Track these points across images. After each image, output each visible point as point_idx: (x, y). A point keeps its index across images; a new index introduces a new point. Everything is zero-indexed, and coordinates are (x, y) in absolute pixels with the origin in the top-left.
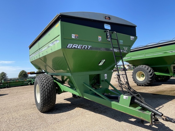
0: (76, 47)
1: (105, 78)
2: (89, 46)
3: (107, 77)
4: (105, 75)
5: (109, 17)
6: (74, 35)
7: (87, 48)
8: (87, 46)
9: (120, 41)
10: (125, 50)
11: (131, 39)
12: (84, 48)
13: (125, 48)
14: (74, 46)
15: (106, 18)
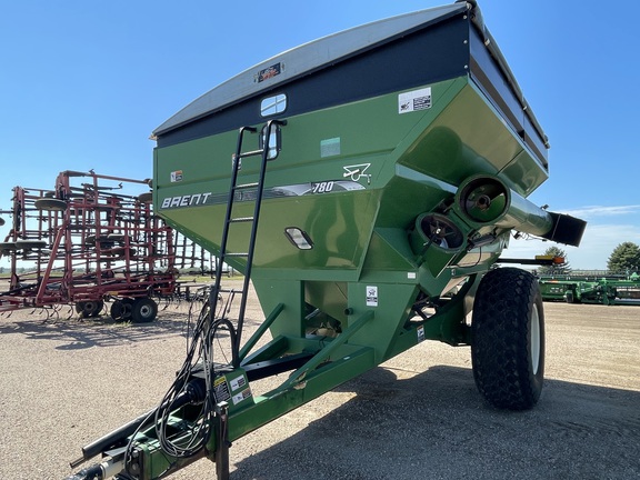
0: (177, 203)
1: (368, 304)
2: (206, 195)
3: (379, 299)
4: (369, 289)
5: (275, 67)
6: (174, 173)
7: (201, 202)
8: (200, 196)
9: (324, 143)
10: (348, 179)
11: (403, 107)
12: (194, 203)
13: (352, 170)
14: (173, 203)
15: (264, 76)
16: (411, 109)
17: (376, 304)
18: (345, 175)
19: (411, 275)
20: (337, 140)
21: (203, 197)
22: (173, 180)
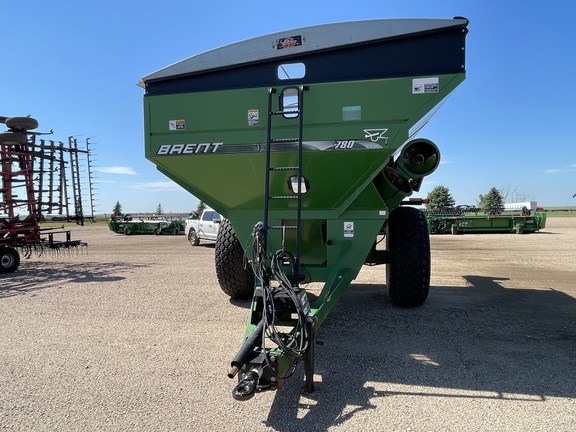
0: (179, 151)
1: (346, 235)
2: (217, 145)
3: (355, 231)
4: (346, 224)
5: (295, 38)
6: (174, 122)
7: (210, 151)
8: (208, 145)
9: (345, 109)
10: (369, 140)
11: (416, 89)
12: (201, 152)
13: (372, 133)
14: (173, 150)
15: (284, 44)
16: (422, 91)
17: (352, 235)
18: (366, 136)
19: (383, 213)
20: (359, 108)
21: (212, 147)
22: (172, 128)
